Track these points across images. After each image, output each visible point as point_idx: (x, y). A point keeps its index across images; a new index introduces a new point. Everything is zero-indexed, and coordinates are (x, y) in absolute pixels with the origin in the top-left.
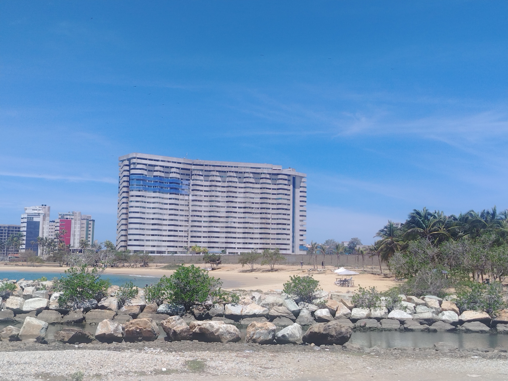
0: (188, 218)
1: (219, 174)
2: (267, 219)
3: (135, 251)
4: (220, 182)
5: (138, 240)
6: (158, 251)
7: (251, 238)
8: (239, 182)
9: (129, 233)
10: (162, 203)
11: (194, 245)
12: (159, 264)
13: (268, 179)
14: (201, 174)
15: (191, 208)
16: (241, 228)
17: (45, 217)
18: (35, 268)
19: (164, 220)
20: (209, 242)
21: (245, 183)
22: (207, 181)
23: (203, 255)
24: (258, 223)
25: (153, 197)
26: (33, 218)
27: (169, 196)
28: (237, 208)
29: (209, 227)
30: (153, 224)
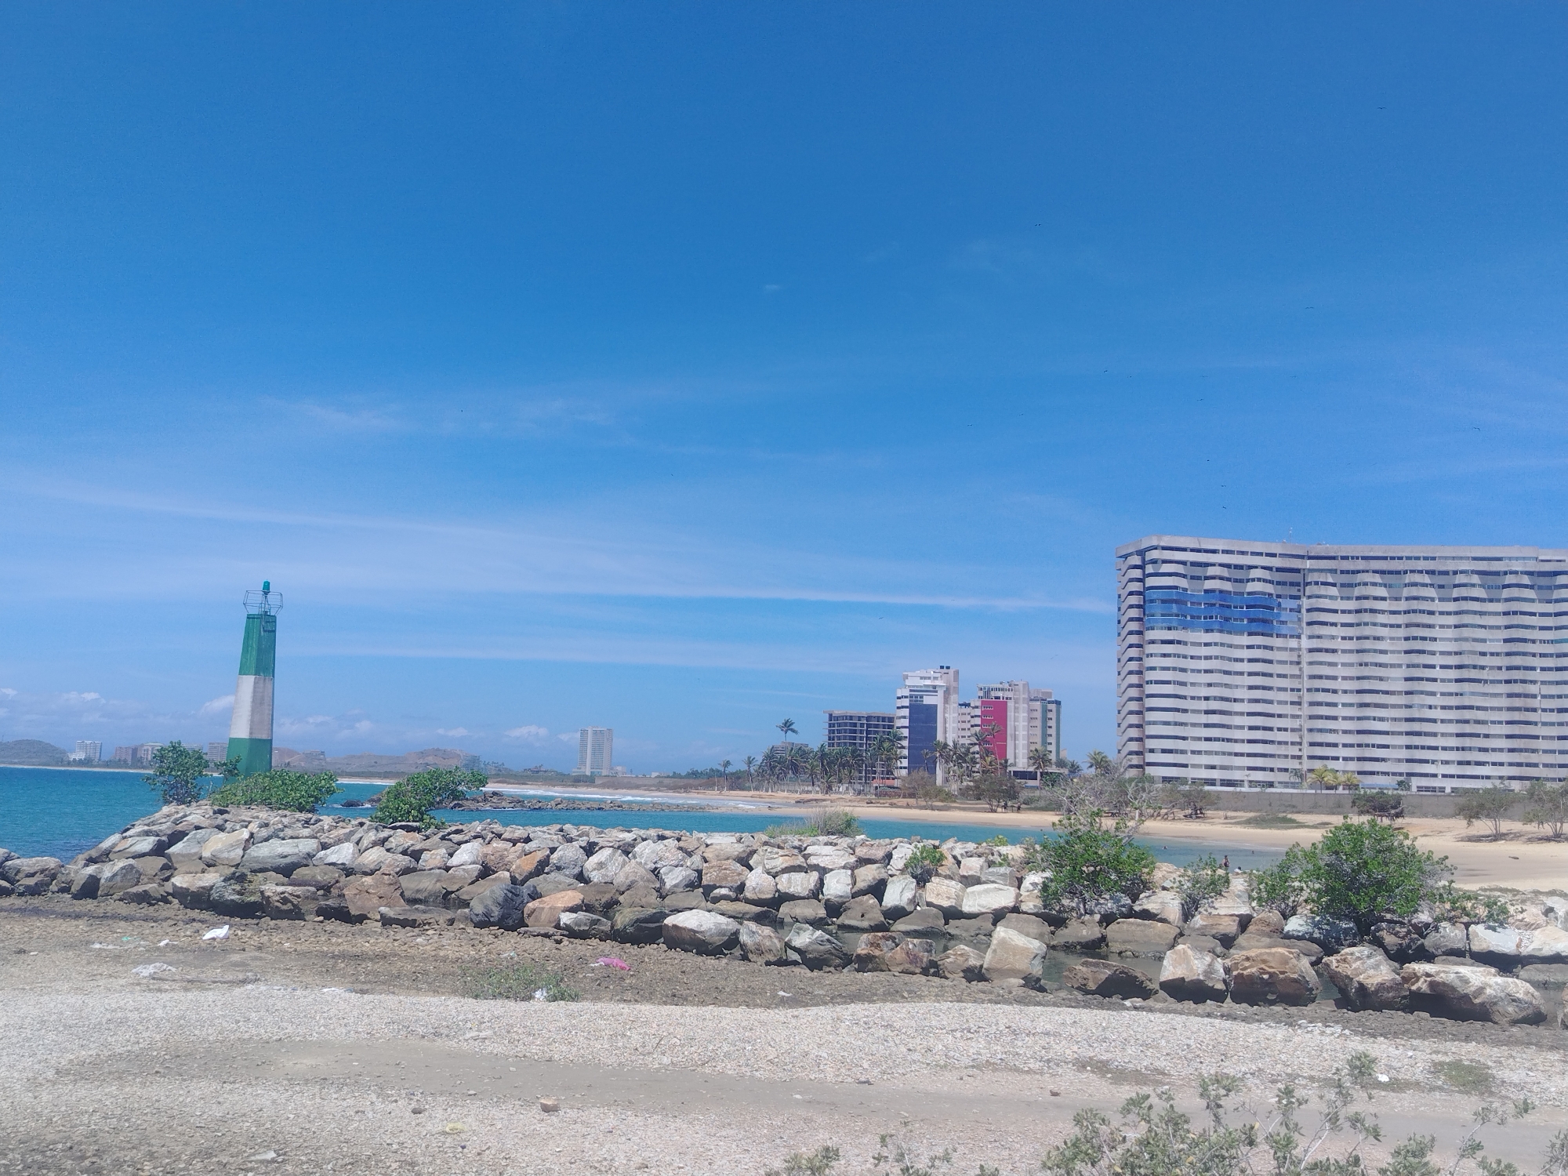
0: (1300, 697)
1: (1382, 578)
2: (1526, 696)
3: (1166, 779)
4: (1384, 599)
5: (1170, 751)
6: (1224, 780)
7: (1481, 750)
8: (1441, 600)
9: (1147, 733)
10: (1229, 659)
11: (1318, 765)
12: (1230, 814)
13: (1526, 586)
14: (1330, 580)
15: (1307, 670)
16: (1450, 721)
17: (949, 694)
18: (936, 812)
19: (1235, 700)
20: (1359, 759)
21: (1456, 599)
22: (1348, 598)
23: (1347, 792)
24: (1500, 709)
25: (1206, 645)
26: (922, 697)
27: (1246, 640)
28: (1438, 668)
29: (1359, 719)
30: (1207, 712)
